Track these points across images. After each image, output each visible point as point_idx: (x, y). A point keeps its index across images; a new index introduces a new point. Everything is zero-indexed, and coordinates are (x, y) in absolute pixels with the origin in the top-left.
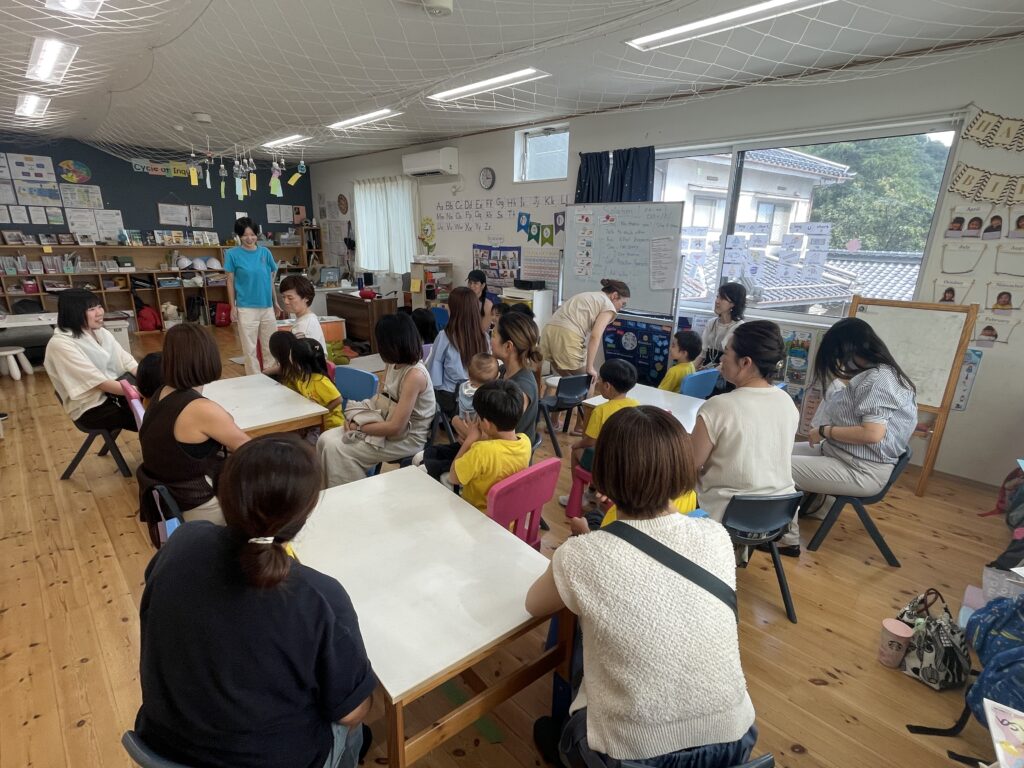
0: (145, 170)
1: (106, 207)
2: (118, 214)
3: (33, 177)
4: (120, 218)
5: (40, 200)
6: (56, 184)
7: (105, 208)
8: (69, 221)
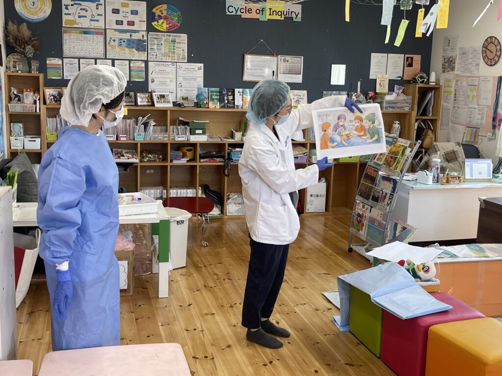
0: (239, 13)
1: (191, 60)
2: (199, 69)
3: (125, 26)
4: (201, 72)
5: (128, 53)
6: (145, 33)
7: (188, 62)
8: (150, 77)
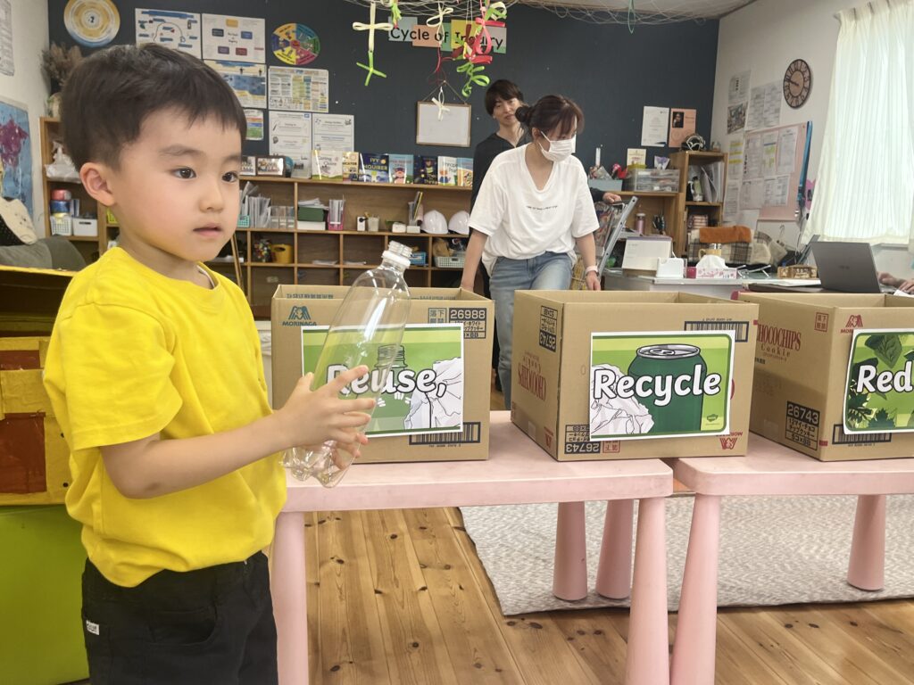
0: (408, 39)
1: (333, 109)
2: (348, 123)
3: (232, 56)
4: (351, 128)
7: (331, 112)
8: (272, 134)
